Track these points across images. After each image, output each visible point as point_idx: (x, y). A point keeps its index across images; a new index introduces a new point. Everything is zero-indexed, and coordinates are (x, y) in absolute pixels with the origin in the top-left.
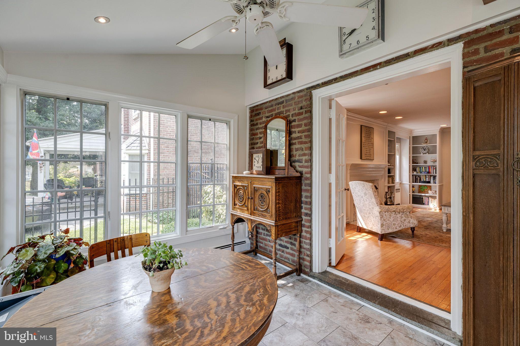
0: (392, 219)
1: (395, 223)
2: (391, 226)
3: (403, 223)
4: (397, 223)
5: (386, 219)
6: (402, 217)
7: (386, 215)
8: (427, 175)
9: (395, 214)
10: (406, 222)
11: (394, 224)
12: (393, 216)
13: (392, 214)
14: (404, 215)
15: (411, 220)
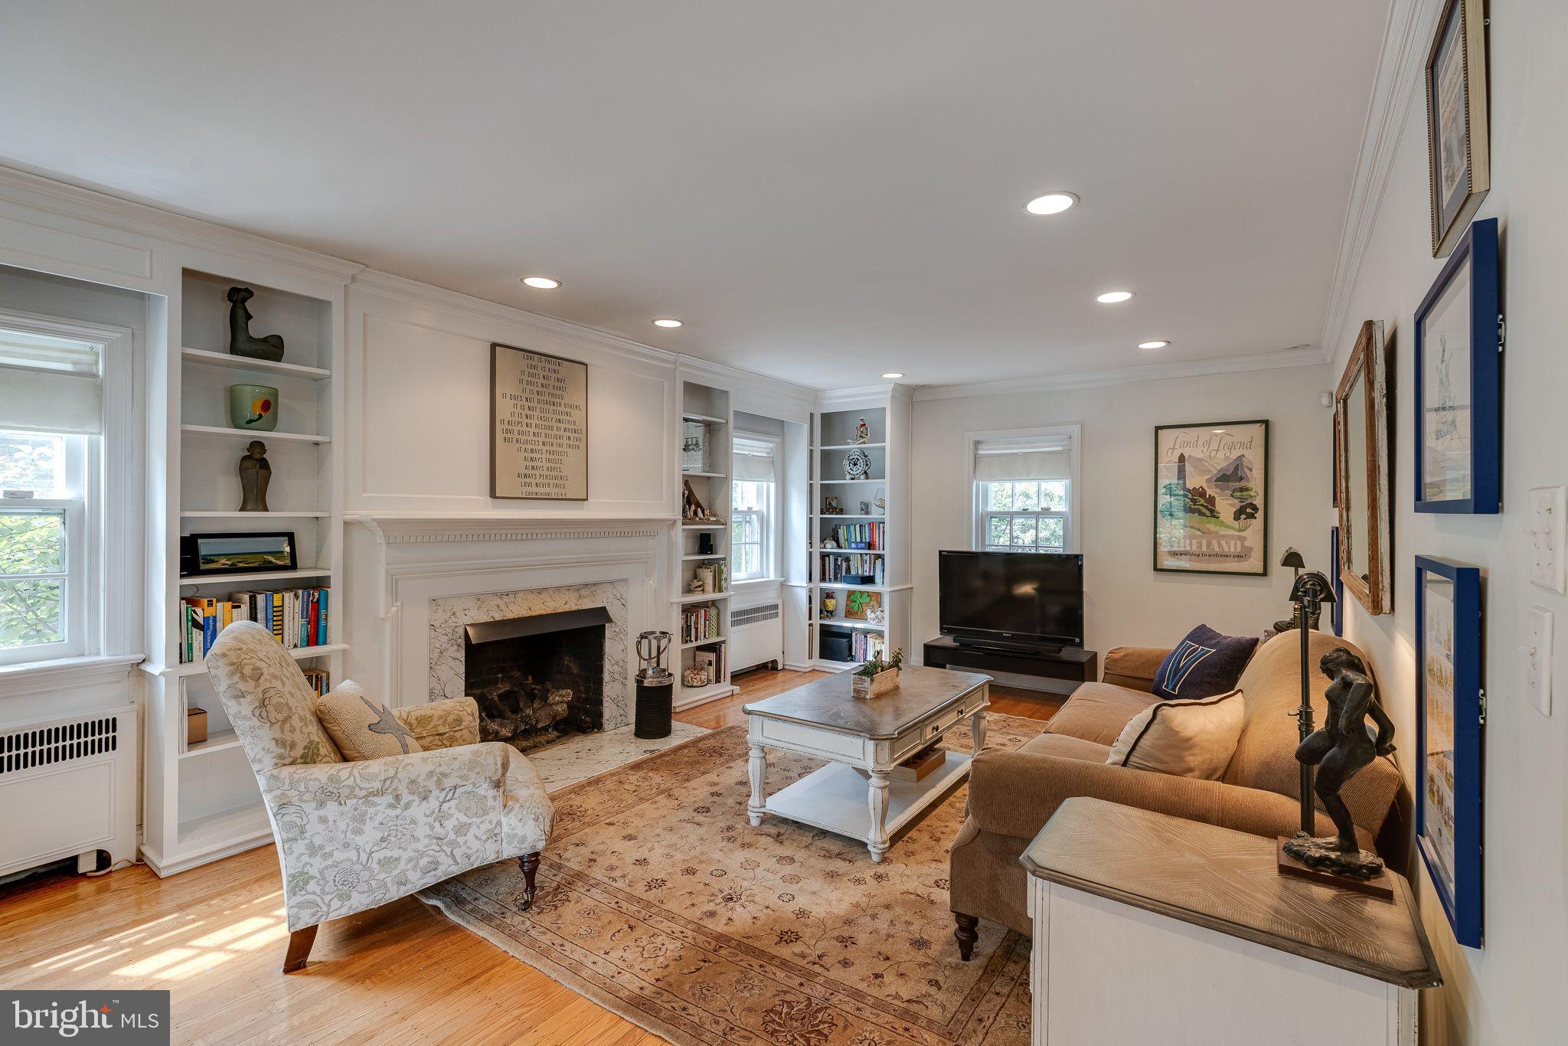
0: (371, 835)
1: (396, 853)
2: (365, 875)
3: (453, 844)
4: (410, 853)
5: (331, 840)
6: (441, 817)
7: (323, 820)
8: (866, 554)
9: (391, 806)
10: (470, 836)
11: (384, 863)
12: (379, 818)
13: (371, 810)
14: (453, 803)
15: (504, 820)
